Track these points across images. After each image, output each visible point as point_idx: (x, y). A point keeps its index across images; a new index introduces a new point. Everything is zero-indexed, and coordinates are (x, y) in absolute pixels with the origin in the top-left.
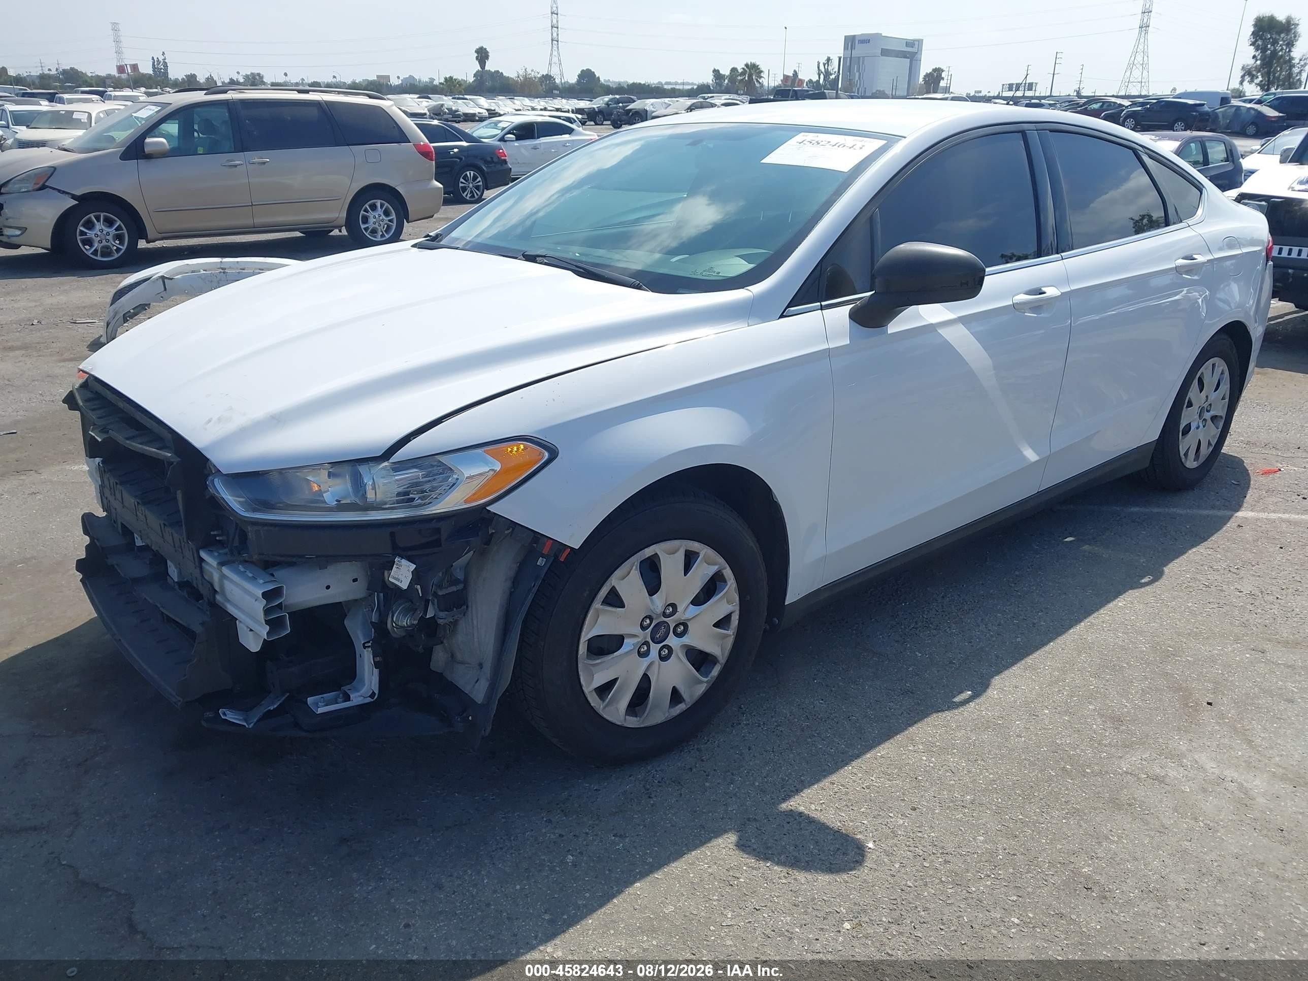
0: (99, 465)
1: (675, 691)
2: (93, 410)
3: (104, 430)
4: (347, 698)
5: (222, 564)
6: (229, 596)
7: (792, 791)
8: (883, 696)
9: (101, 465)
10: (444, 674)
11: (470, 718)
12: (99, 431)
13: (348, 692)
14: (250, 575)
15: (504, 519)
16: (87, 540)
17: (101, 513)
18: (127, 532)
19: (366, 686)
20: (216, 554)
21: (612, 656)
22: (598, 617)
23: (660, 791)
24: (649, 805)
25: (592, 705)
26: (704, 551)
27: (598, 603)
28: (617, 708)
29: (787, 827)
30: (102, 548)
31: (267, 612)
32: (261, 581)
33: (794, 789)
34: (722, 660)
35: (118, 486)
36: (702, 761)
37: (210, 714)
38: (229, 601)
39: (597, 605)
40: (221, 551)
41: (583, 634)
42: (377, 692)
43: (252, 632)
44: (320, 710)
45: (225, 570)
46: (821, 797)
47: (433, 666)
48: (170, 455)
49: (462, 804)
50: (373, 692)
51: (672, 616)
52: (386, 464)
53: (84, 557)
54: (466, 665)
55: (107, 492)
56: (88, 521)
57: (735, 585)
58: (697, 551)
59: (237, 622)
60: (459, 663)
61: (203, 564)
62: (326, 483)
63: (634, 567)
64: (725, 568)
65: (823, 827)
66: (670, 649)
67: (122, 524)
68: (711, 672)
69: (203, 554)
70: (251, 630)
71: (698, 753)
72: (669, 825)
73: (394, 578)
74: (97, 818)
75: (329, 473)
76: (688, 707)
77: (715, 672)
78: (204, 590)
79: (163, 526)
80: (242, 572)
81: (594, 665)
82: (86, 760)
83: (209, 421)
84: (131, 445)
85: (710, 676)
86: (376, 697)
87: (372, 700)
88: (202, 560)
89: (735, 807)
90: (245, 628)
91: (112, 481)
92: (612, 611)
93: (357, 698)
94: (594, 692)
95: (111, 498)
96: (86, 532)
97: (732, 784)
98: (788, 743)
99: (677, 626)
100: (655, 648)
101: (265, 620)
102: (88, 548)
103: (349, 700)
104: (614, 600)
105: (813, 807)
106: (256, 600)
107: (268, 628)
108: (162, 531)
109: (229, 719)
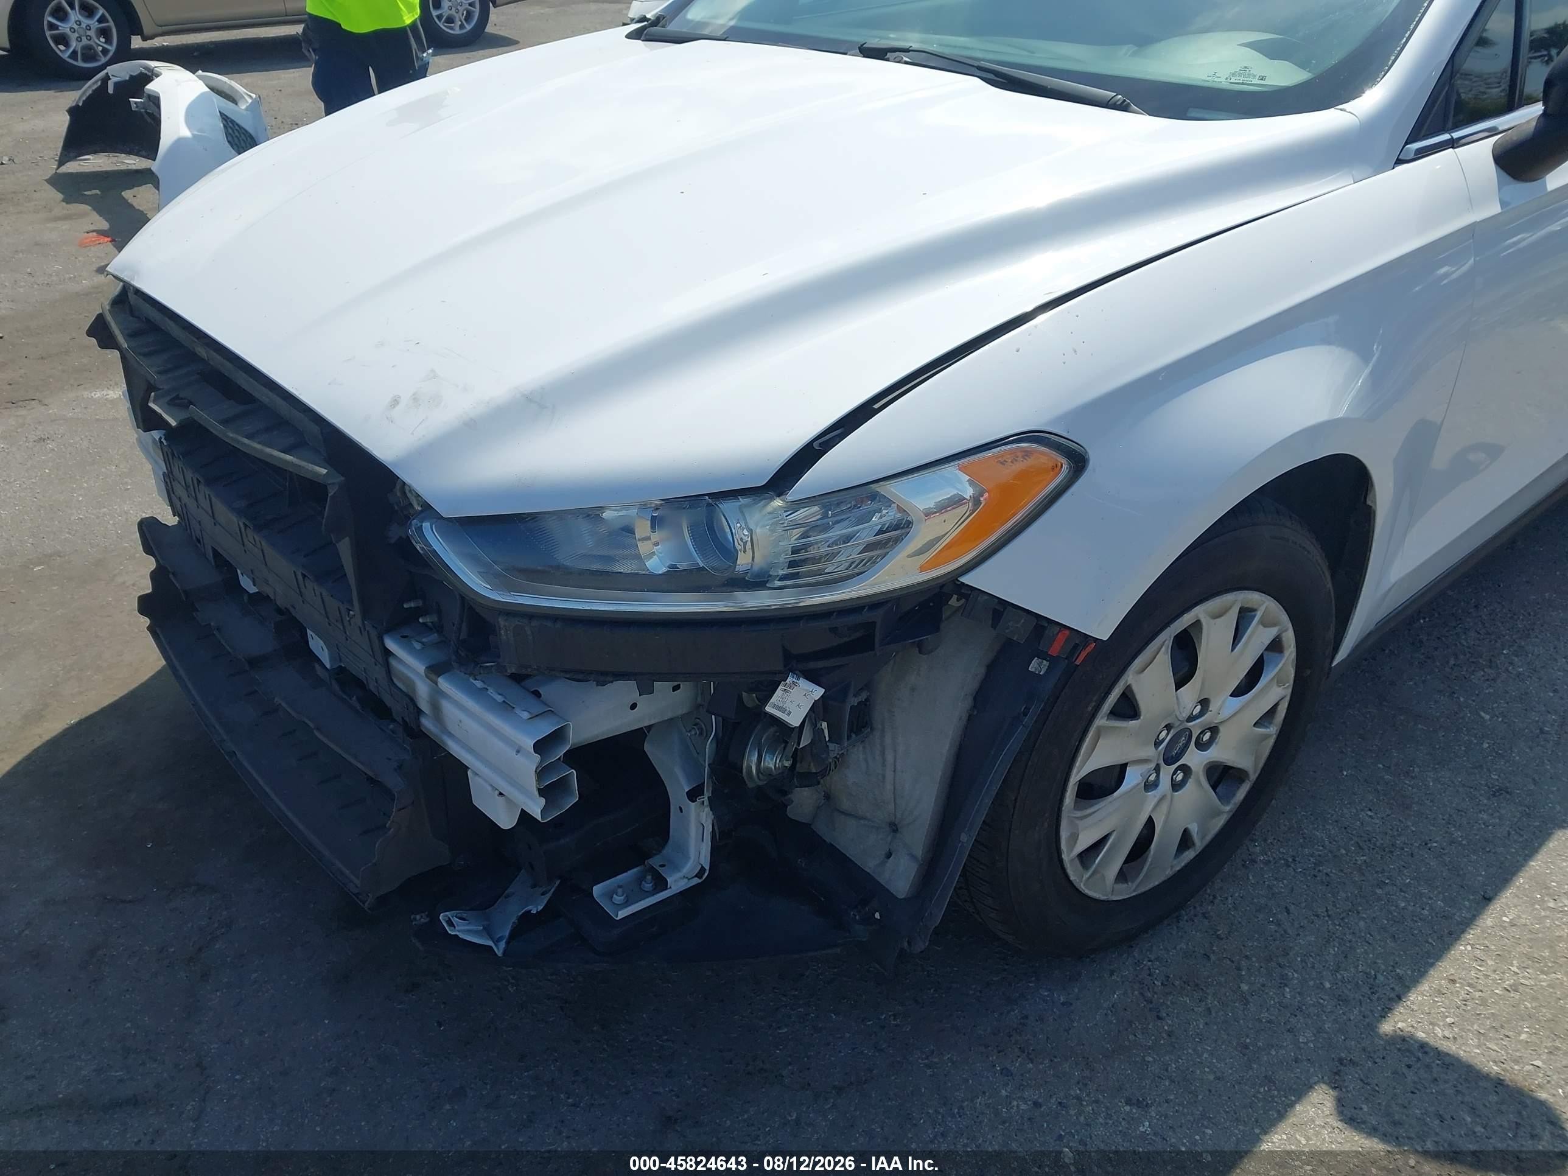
0: (161, 442)
1: (1186, 833)
2: (145, 355)
3: (176, 403)
4: (661, 883)
5: (436, 670)
6: (452, 727)
7: (1390, 999)
8: (1464, 799)
9: (164, 442)
10: (813, 827)
11: (877, 915)
12: (168, 404)
13: (661, 870)
14: (499, 699)
15: (986, 597)
16: (151, 563)
17: (169, 519)
18: (224, 566)
19: (691, 861)
20: (418, 646)
21: (1110, 798)
22: (1099, 738)
23: (1172, 1003)
24: (1164, 1035)
25: (1071, 879)
26: (1265, 604)
27: (1102, 718)
28: (1103, 875)
29: (1411, 1076)
30: (185, 592)
31: (541, 773)
32: (525, 715)
33: (1392, 995)
34: (1253, 777)
35: (202, 487)
36: (1219, 938)
37: (421, 919)
38: (451, 735)
39: (1101, 721)
40: (424, 640)
41: (1075, 771)
42: (707, 868)
43: (501, 798)
44: (622, 914)
45: (443, 683)
46: (1443, 1010)
47: (792, 812)
48: (324, 471)
49: (848, 1035)
50: (702, 867)
51: (1201, 717)
52: (778, 503)
53: (149, 591)
54: (862, 822)
55: (180, 491)
56: (149, 530)
57: (1294, 655)
58: (1255, 607)
59: (469, 773)
60: (843, 813)
61: (393, 662)
62: (648, 538)
63: (1163, 649)
64: (1286, 630)
65: (1470, 1075)
66: (1186, 769)
67: (215, 551)
68: (1234, 795)
69: (391, 644)
70: (501, 794)
71: (1206, 922)
72: (1211, 1077)
73: (775, 706)
74: (237, 1077)
75: (653, 519)
76: (1198, 853)
77: (1241, 794)
78: (397, 708)
79: (300, 577)
80: (481, 689)
81: (1081, 818)
82: (200, 949)
83: (395, 402)
84: (238, 442)
85: (1232, 802)
86: (706, 874)
87: (700, 881)
88: (388, 653)
89: (1309, 1034)
90: (489, 788)
91: (189, 475)
92: (1120, 728)
93: (678, 882)
94: (1076, 859)
95: (191, 504)
96: (148, 550)
97: (1286, 985)
98: (1347, 899)
99: (1203, 732)
100: (1167, 771)
101: (539, 790)
102: (154, 576)
103: (666, 888)
104: (1128, 708)
105: (1438, 1031)
106: (518, 752)
107: (543, 801)
108: (299, 588)
109: (461, 936)
